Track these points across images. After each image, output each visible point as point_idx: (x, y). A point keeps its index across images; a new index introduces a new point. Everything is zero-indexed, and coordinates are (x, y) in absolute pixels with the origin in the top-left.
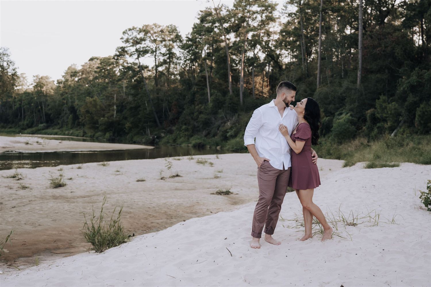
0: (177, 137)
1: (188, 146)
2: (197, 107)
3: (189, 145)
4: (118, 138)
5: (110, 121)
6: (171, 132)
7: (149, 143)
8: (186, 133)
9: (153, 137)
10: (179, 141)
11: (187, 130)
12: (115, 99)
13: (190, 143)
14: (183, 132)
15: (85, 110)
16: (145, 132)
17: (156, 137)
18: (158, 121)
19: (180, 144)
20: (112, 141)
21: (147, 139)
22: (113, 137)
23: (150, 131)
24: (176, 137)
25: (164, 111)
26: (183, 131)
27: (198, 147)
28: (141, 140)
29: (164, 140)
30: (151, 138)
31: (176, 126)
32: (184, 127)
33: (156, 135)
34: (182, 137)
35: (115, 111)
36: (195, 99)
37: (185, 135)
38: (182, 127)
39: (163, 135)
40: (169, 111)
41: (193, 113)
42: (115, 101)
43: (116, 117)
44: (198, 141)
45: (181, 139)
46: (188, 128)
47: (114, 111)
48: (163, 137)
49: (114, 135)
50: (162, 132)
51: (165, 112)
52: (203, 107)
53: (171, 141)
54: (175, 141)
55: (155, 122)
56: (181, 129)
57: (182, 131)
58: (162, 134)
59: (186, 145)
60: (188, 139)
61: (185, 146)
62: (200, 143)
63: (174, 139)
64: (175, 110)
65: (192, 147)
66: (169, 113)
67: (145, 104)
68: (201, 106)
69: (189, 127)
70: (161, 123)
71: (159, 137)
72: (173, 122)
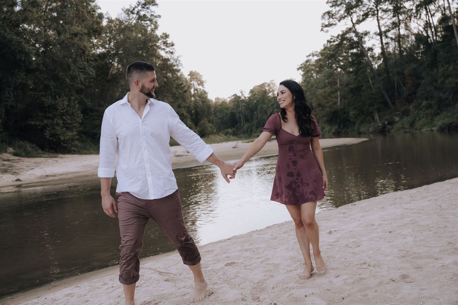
0: (415, 120)
1: (432, 130)
2: (441, 70)
3: (434, 128)
4: (344, 130)
5: (332, 110)
6: (406, 113)
7: (378, 132)
8: (429, 111)
9: (383, 124)
10: (418, 124)
11: (429, 106)
12: (338, 84)
13: (434, 126)
14: (424, 111)
16: (373, 118)
17: (386, 123)
18: (389, 101)
19: (420, 129)
20: (338, 135)
21: (375, 126)
22: (339, 130)
23: (379, 116)
24: (413, 119)
25: (396, 87)
26: (423, 109)
27: (448, 130)
28: (368, 130)
29: (398, 125)
30: (380, 125)
31: (414, 104)
32: (424, 103)
33: (386, 120)
34: (423, 117)
35: (339, 98)
36: (438, 59)
37: (427, 114)
38: (421, 103)
39: (397, 119)
40: (402, 86)
41: (436, 81)
42: (338, 86)
43: (340, 105)
44: (447, 121)
45: (421, 122)
46: (431, 104)
47: (337, 98)
48: (397, 122)
49: (339, 127)
50: (396, 115)
51: (397, 88)
52: (451, 68)
53: (407, 126)
54: (412, 124)
55: (386, 104)
56: (421, 107)
57: (422, 108)
58: (395, 118)
59: (429, 129)
60: (432, 119)
61: (427, 131)
62: (451, 124)
63: (411, 122)
64: (410, 82)
65: (438, 131)
66: (404, 88)
67: (369, 81)
68: (449, 67)
69: (433, 102)
70: (394, 103)
71: (391, 123)
72: (409, 100)
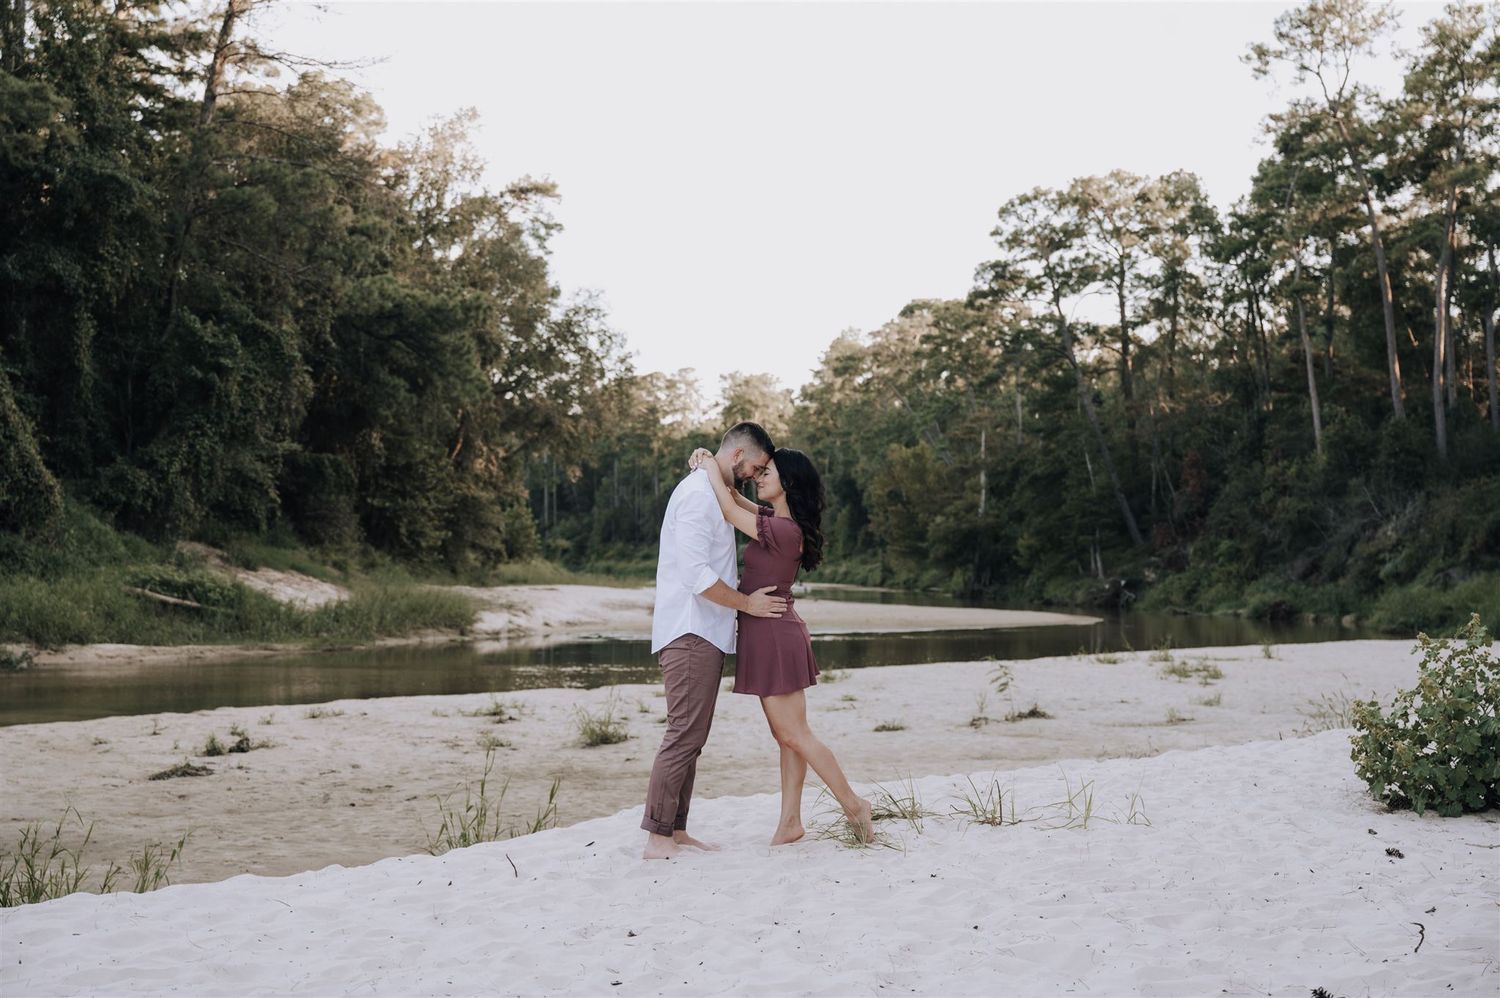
0: (1198, 584)
1: (1237, 616)
2: (1270, 471)
3: (1241, 611)
4: (992, 589)
5: (964, 526)
6: (1177, 564)
7: (1100, 606)
8: (1233, 568)
9: (1115, 584)
10: (1206, 596)
11: (1235, 555)
12: (983, 448)
13: (1244, 605)
14: (1222, 565)
15: (887, 490)
16: (1086, 566)
17: (1123, 583)
18: (1132, 522)
19: (1210, 609)
20: (972, 598)
21: (1094, 590)
22: (977, 587)
23: (1104, 562)
24: (1194, 582)
25: (1154, 488)
26: (1221, 559)
27: (1272, 619)
28: (1072, 597)
29: (1153, 594)
30: (1107, 586)
31: (1198, 543)
32: (1225, 545)
33: (1123, 575)
34: (1218, 581)
35: (983, 492)
36: (1267, 441)
37: (1230, 573)
38: (1217, 544)
39: (1150, 575)
40: (1171, 488)
41: (1257, 495)
42: (983, 456)
43: (986, 513)
44: (1271, 596)
45: (1213, 591)
46: (1239, 550)
47: (979, 492)
48: (1151, 584)
49: (978, 579)
50: (1149, 566)
51: (1158, 490)
52: (1293, 470)
53: (1176, 598)
54: (1190, 595)
55: (1124, 529)
56: (1216, 554)
57: (1217, 558)
58: (1147, 573)
59: (1230, 611)
60: (1239, 588)
61: (1225, 614)
62: (1278, 605)
63: (1189, 588)
64: (1191, 482)
65: (1249, 618)
66: (1175, 494)
67: (1085, 463)
68: (1289, 468)
69: (1245, 546)
70: (1144, 532)
71: (1135, 585)
72: (1187, 528)
